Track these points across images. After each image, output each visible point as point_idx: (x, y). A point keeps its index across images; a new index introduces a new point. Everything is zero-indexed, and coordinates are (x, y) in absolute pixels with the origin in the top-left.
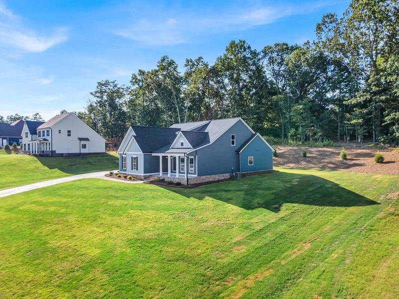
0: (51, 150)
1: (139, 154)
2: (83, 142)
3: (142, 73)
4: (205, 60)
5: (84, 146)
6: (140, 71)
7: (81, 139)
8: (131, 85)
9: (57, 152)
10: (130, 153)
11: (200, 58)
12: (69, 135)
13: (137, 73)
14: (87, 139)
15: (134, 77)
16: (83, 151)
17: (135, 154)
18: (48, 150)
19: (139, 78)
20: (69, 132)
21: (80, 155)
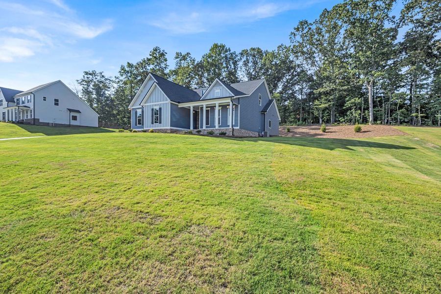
0: (33, 117)
1: (163, 104)
2: (73, 114)
3: (130, 65)
4: (192, 56)
5: (75, 118)
6: (128, 63)
7: (70, 110)
8: (120, 76)
9: (40, 121)
10: (148, 104)
11: (188, 54)
12: (56, 104)
13: (125, 65)
14: (78, 112)
15: (123, 68)
16: (73, 123)
17: (158, 105)
18: (29, 117)
19: (127, 69)
20: (56, 101)
21: (69, 126)
